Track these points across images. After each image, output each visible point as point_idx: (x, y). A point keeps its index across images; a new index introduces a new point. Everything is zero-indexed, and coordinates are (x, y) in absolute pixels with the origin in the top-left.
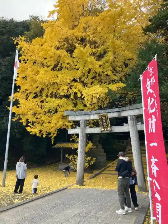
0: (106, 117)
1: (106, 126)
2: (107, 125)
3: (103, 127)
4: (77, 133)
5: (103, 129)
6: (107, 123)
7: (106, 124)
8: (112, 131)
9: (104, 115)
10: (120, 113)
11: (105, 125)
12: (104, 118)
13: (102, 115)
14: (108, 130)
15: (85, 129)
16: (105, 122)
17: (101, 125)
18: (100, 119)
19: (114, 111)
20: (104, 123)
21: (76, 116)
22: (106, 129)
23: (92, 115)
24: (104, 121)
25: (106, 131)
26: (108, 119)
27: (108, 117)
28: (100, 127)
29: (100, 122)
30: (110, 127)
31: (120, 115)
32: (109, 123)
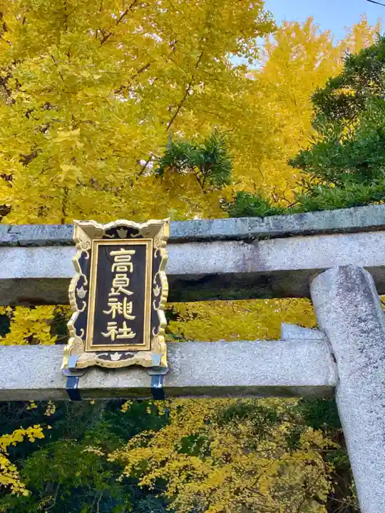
0: (141, 250)
1: (126, 332)
2: (137, 326)
5: (87, 359)
6: (138, 310)
7: (127, 309)
8: (170, 372)
9: (131, 232)
10: (256, 246)
11: (120, 319)
12: (122, 259)
13: (113, 232)
16: (121, 297)
18: (84, 263)
19: (212, 233)
20: (115, 307)
22: (116, 357)
24: (120, 283)
25: (114, 371)
26: (155, 269)
27: (158, 253)
28: (71, 341)
29: (82, 292)
30: (161, 338)
31: (255, 259)
32: (158, 299)
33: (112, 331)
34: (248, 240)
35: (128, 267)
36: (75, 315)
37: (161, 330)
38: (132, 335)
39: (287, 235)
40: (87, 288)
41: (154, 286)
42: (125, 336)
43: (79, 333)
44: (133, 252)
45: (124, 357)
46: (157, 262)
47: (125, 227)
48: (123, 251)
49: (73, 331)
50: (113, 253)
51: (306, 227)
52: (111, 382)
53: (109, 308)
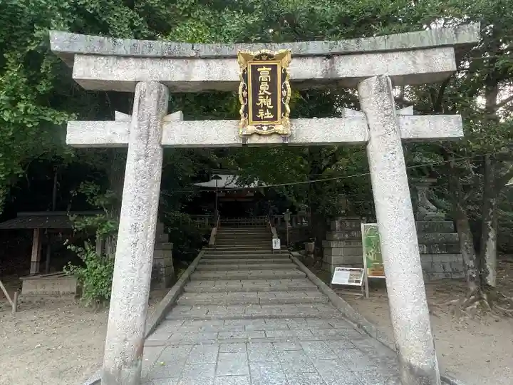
0: (274, 67)
1: (269, 115)
2: (274, 111)
3: (255, 119)
4: (119, 140)
5: (251, 128)
6: (274, 103)
7: (268, 102)
8: (292, 135)
9: (270, 57)
10: (332, 63)
11: (265, 108)
12: (264, 74)
13: (259, 57)
14: (275, 133)
15: (161, 126)
16: (265, 96)
17: (247, 107)
18: (245, 76)
20: (262, 101)
21: (112, 60)
22: (265, 128)
23: (200, 62)
24: (264, 87)
25: (265, 136)
26: (283, 80)
27: (285, 70)
28: (242, 120)
29: (245, 93)
30: (287, 118)
31: (332, 69)
32: (285, 98)
33: (261, 114)
34: (329, 56)
35: (268, 78)
36: (243, 107)
37: (287, 115)
38: (272, 117)
39: (350, 54)
40: (247, 91)
41: (282, 90)
42: (268, 117)
43: (245, 116)
44: (270, 69)
45: (269, 128)
46: (284, 76)
47: (266, 55)
48: (264, 68)
49: (242, 116)
50: (259, 70)
51: (361, 49)
52: (263, 141)
53: (259, 102)
